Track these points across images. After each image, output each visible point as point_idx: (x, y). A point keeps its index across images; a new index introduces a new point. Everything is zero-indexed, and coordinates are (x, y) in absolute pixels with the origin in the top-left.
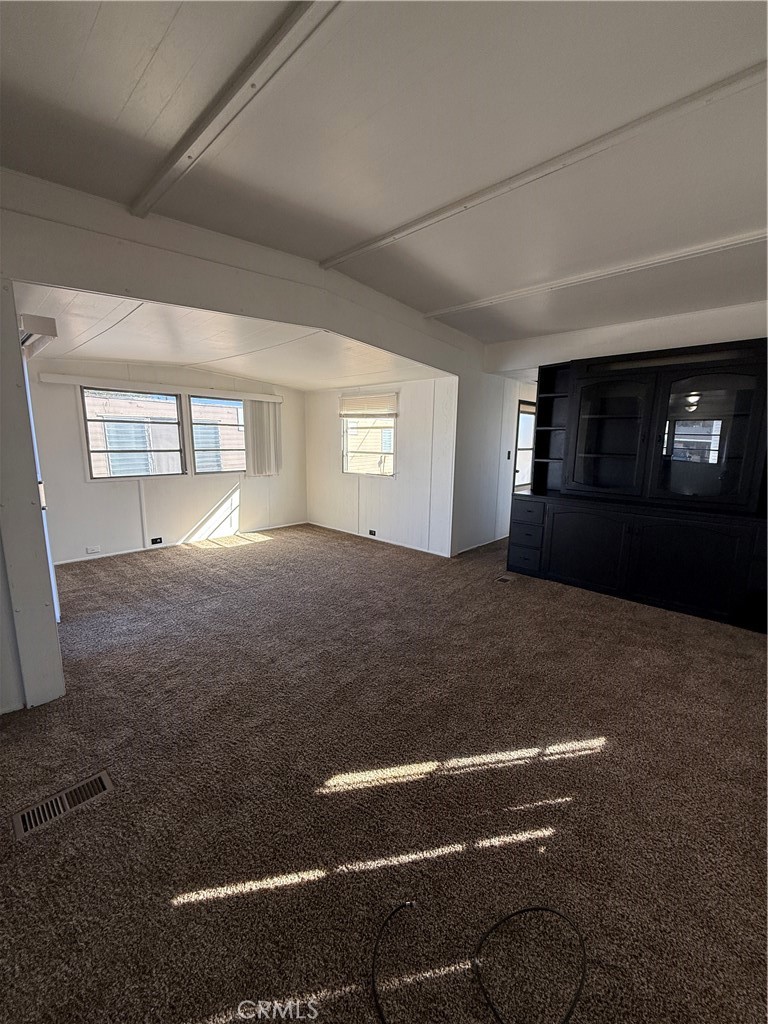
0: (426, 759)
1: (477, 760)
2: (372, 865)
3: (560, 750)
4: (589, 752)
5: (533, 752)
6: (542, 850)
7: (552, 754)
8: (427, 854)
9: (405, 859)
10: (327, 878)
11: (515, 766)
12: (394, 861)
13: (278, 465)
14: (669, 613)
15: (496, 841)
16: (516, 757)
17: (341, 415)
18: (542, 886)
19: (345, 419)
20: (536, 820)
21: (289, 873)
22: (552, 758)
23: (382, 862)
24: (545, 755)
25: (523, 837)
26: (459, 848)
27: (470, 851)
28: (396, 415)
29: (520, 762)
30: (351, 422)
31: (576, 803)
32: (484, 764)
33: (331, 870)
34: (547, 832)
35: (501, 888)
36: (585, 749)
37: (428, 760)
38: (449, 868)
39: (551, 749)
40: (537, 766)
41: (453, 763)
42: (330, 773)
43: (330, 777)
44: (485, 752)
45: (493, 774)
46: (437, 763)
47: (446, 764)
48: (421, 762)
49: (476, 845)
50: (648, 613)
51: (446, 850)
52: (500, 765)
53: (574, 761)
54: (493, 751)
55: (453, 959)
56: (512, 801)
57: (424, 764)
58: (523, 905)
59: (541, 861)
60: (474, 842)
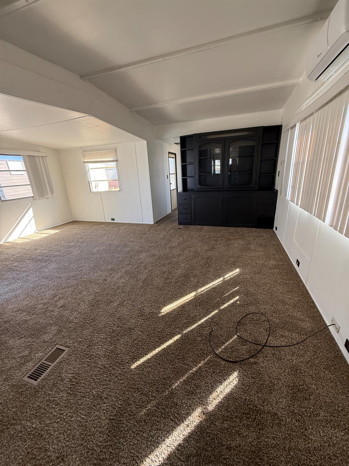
0: (191, 292)
1: (207, 287)
2: (193, 327)
3: (229, 276)
4: (237, 274)
5: (221, 279)
6: (238, 302)
7: (227, 278)
8: (208, 317)
9: (203, 321)
10: (182, 336)
11: (219, 284)
12: (200, 323)
13: (52, 192)
14: (237, 228)
15: (225, 305)
16: (217, 282)
17: (84, 162)
18: (243, 310)
19: (87, 164)
20: (233, 295)
21: (168, 340)
22: (227, 279)
23: (197, 324)
24: (225, 279)
25: (232, 301)
26: (216, 311)
27: (220, 311)
28: (117, 161)
29: (220, 283)
30: (90, 166)
31: (240, 288)
32: (210, 287)
33: (182, 333)
34: (237, 298)
35: (233, 316)
36: (235, 273)
37: (192, 292)
38: (217, 317)
39: (226, 277)
40: (225, 283)
41: (200, 290)
42: (160, 308)
43: (161, 309)
44: (208, 283)
45: (214, 289)
46: (195, 292)
47: (198, 291)
48: (190, 293)
49: (220, 309)
50: (232, 229)
51: (213, 313)
52: (214, 286)
53: (234, 277)
54: (210, 283)
55: (231, 337)
56: (223, 294)
57: (191, 294)
58: (241, 317)
59: (240, 305)
60: (219, 308)
